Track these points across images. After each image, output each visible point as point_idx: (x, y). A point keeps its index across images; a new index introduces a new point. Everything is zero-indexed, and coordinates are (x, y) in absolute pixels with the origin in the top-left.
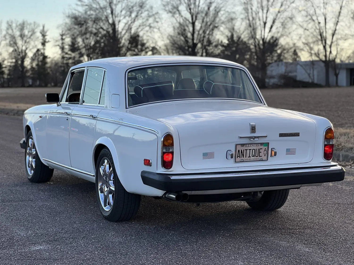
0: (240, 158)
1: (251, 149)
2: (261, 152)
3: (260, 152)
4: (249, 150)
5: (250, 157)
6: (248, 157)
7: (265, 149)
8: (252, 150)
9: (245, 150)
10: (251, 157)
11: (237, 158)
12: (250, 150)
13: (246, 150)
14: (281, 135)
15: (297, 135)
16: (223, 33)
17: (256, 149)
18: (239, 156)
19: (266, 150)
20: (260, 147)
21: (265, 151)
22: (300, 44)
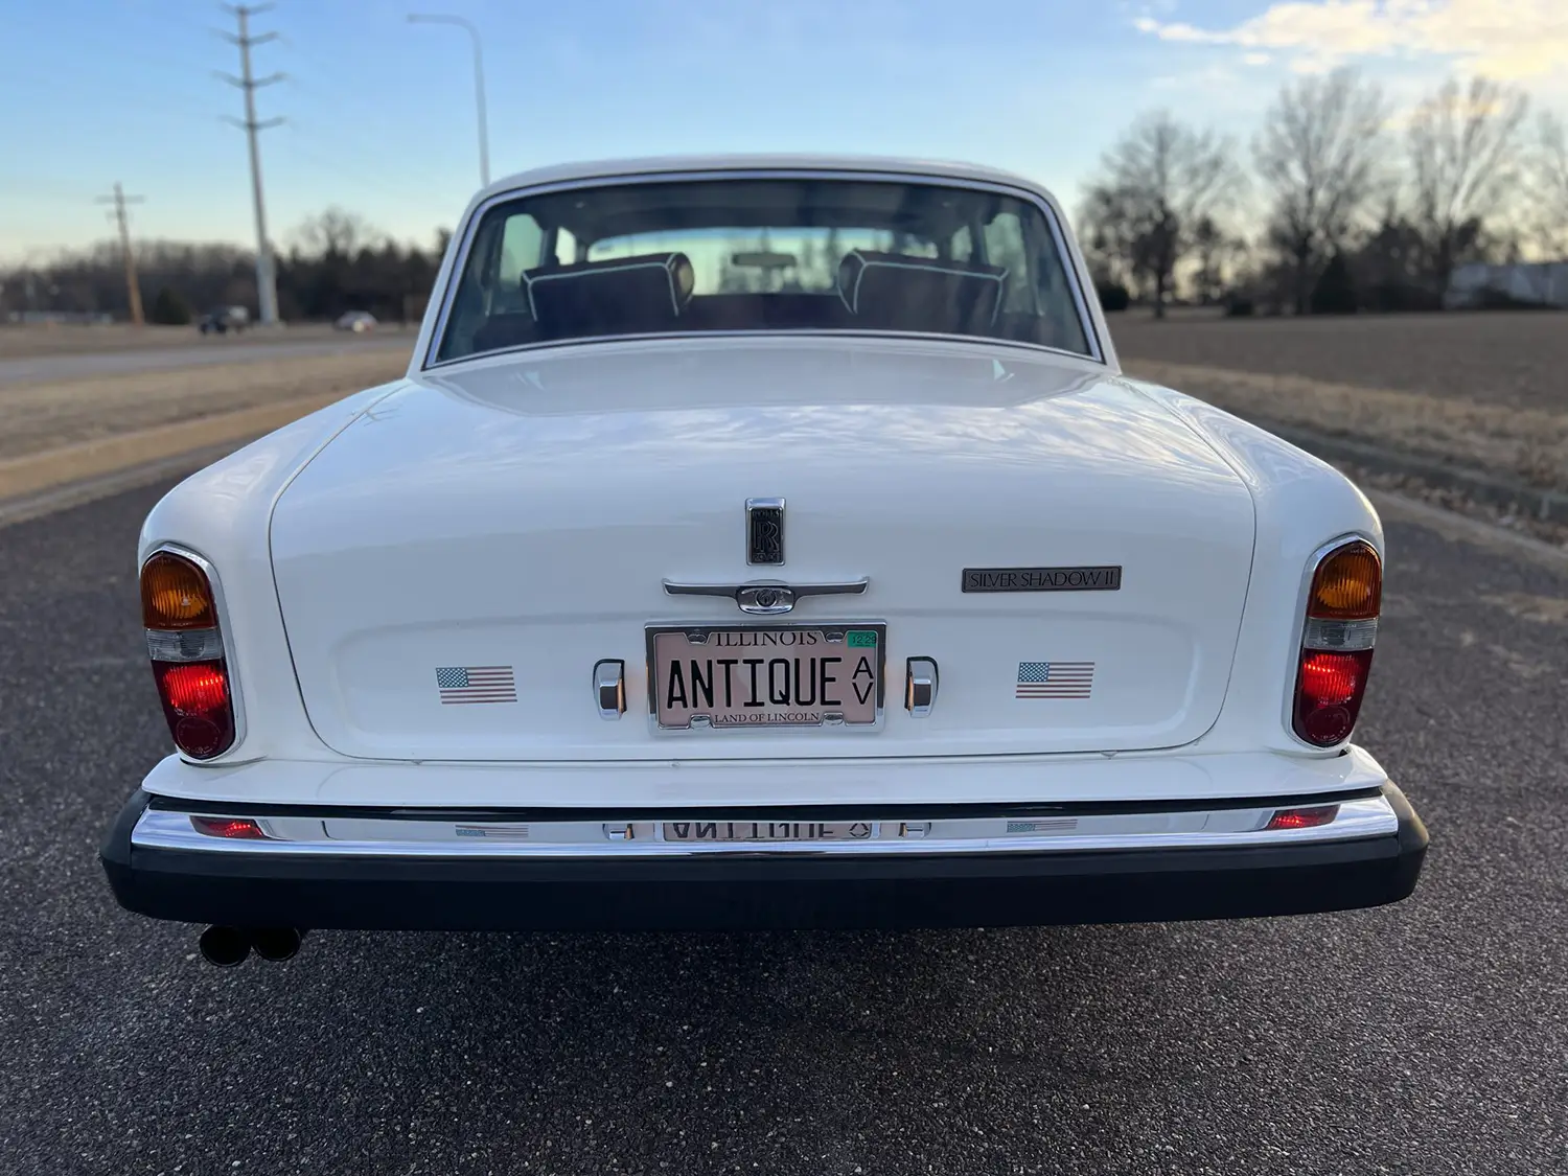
0: (685, 705)
1: (761, 661)
2: (833, 680)
3: (824, 680)
4: (745, 662)
5: (754, 703)
6: (746, 704)
7: (863, 659)
8: (766, 666)
9: (719, 662)
10: (762, 704)
11: (670, 706)
12: (753, 663)
13: (728, 663)
14: (977, 581)
15: (1106, 578)
16: (1370, 213)
17: (797, 661)
18: (683, 698)
19: (868, 670)
20: (822, 649)
21: (858, 671)
22: (1524, 228)
